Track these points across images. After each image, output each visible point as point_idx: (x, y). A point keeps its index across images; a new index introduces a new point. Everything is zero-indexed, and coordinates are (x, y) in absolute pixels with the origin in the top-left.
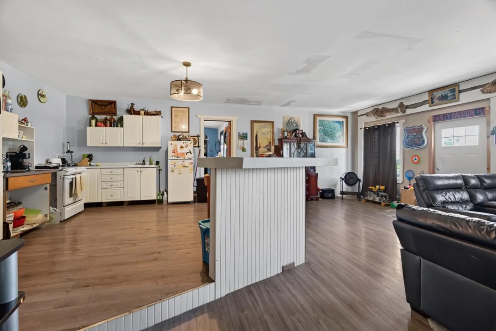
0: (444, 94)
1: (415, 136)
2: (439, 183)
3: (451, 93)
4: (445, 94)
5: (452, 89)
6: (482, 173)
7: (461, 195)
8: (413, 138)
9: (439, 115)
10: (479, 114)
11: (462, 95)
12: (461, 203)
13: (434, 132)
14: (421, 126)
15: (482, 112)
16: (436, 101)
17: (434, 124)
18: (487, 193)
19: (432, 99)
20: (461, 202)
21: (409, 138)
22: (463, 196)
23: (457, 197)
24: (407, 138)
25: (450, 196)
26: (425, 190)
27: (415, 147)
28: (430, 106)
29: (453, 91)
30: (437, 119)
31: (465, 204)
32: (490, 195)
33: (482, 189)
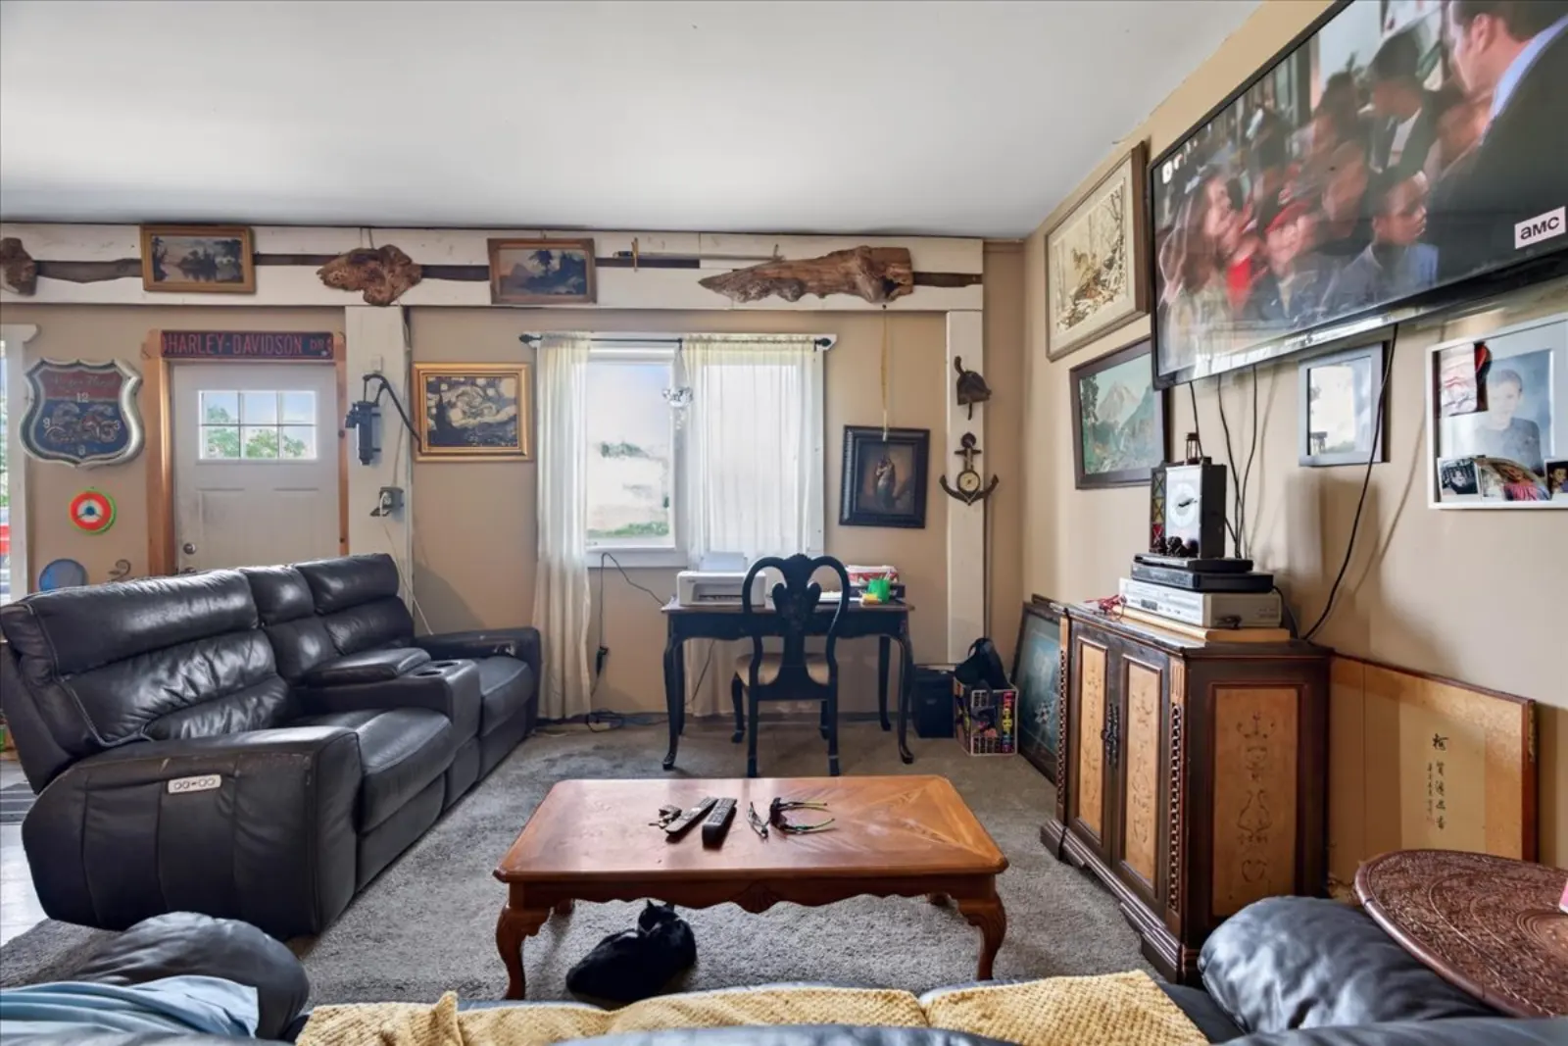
0: (201, 251)
1: (83, 407)
2: (147, 620)
3: (225, 255)
4: (207, 255)
5: (229, 239)
6: (322, 558)
7: (243, 656)
8: (78, 416)
9: (187, 334)
10: (317, 354)
11: (264, 272)
12: (241, 690)
13: (171, 399)
14: (112, 365)
15: (326, 349)
16: (174, 275)
17: (170, 368)
18: (334, 628)
19: (157, 261)
20: (240, 686)
21: (58, 412)
22: (247, 660)
23: (222, 669)
24: (48, 412)
25: (196, 673)
26: (53, 674)
27: (86, 456)
28: (148, 288)
29: (233, 249)
30: (180, 347)
31: (254, 694)
32: (342, 634)
33: (321, 615)
